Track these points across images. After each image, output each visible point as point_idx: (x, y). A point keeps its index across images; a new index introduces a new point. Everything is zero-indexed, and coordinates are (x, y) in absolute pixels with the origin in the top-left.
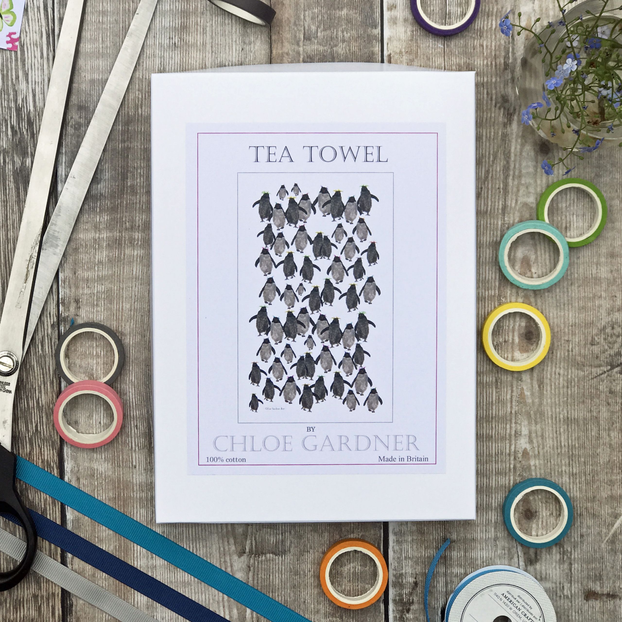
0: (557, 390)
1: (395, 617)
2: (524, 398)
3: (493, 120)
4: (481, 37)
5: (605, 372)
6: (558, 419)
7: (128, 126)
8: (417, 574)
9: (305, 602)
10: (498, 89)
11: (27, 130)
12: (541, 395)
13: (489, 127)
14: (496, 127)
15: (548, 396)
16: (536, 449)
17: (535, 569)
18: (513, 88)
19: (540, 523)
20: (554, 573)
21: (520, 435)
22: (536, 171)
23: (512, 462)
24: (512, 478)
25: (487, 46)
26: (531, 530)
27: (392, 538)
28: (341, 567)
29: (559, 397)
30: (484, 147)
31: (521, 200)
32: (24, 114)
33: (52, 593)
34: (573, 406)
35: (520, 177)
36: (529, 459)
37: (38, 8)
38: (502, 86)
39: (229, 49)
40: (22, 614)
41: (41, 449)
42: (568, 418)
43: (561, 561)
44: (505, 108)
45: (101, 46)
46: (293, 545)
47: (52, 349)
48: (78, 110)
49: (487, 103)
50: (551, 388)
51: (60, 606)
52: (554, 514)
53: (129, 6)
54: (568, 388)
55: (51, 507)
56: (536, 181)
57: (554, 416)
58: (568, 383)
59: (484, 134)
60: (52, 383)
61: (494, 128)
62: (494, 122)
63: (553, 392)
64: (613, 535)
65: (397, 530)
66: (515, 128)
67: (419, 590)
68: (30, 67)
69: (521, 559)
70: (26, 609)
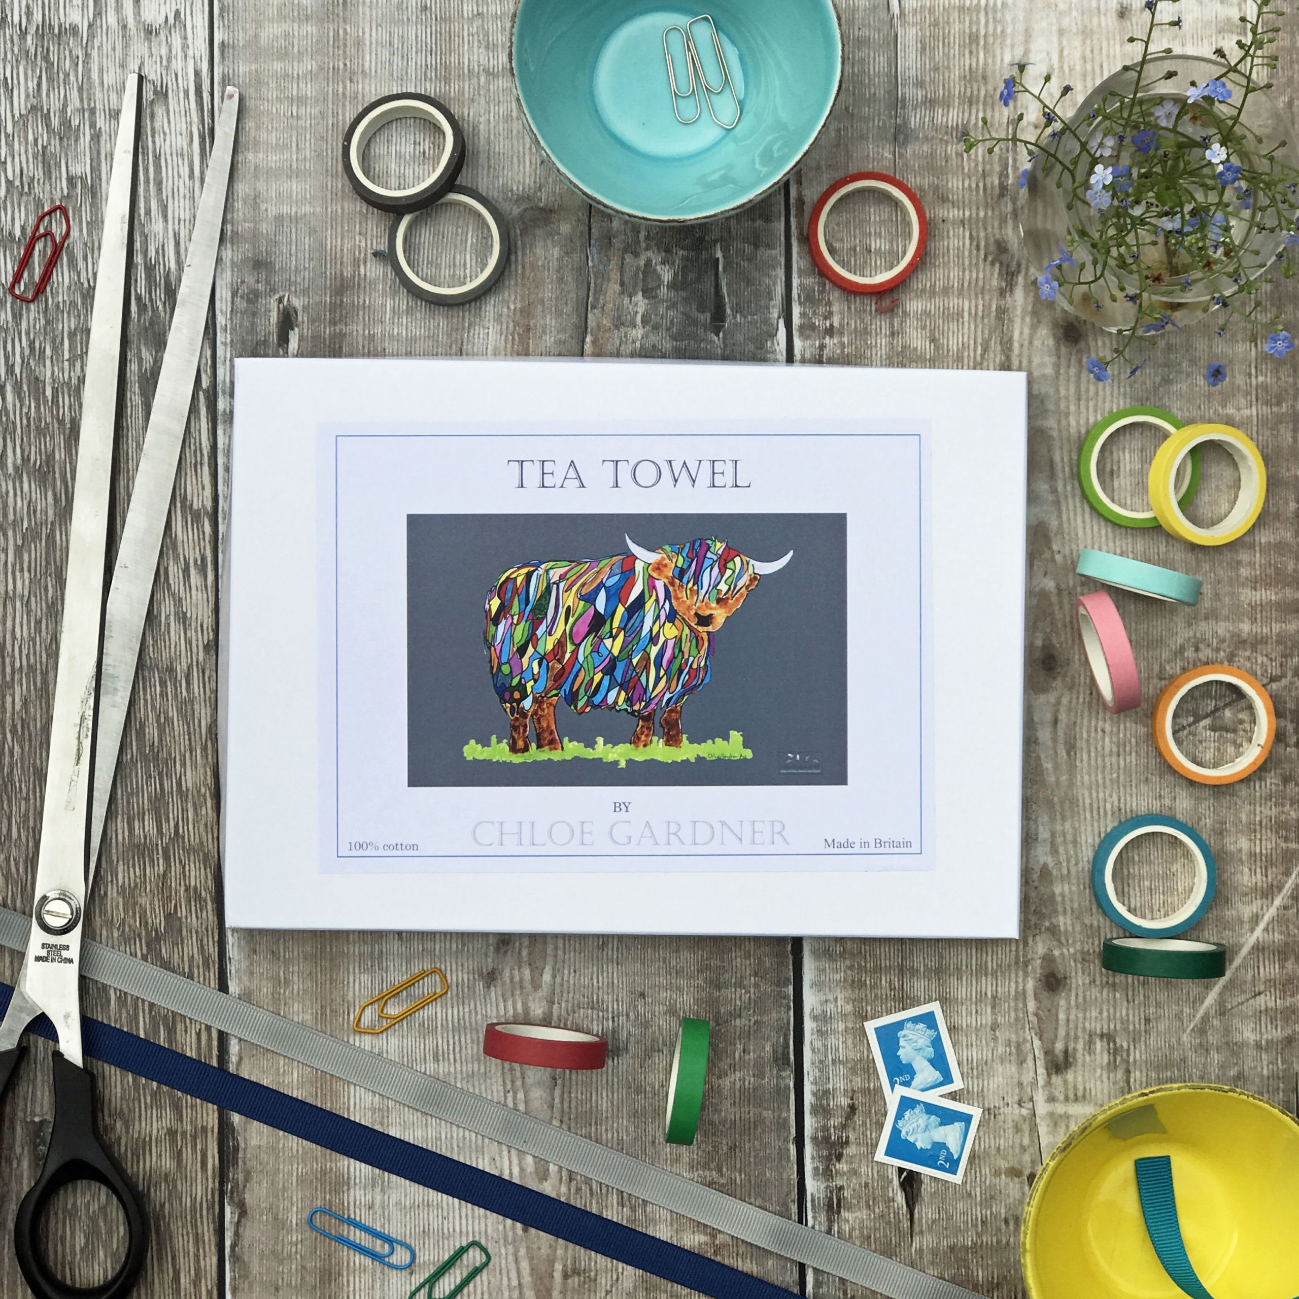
0: (1099, 759)
1: (816, 1169)
2: (1041, 774)
3: (981, 283)
4: (958, 141)
5: (1184, 728)
6: (1102, 811)
7: (342, 295)
8: (854, 1091)
9: (654, 1142)
10: (990, 229)
11: (165, 303)
12: (1072, 768)
13: (973, 296)
14: (987, 297)
15: (1085, 770)
16: (1064, 864)
17: (1065, 1082)
18: (1015, 227)
19: (1073, 998)
20: (1099, 1088)
21: (1036, 839)
22: (1058, 372)
26: (1057, 1010)
27: (809, 1025)
28: (719, 1077)
29: (1103, 772)
30: (966, 330)
32: (159, 278)
33: (202, 1127)
34: (1128, 789)
36: (1051, 883)
37: (186, 93)
38: (996, 224)
39: (519, 161)
40: (148, 1165)
41: (184, 867)
42: (1120, 810)
43: (1112, 1066)
44: (1001, 264)
45: (294, 157)
46: (632, 1039)
47: (204, 688)
48: (254, 268)
49: (970, 254)
50: (1089, 756)
51: (216, 1150)
52: (1098, 982)
53: (345, 87)
55: (201, 970)
56: (1057, 390)
57: (1095, 806)
58: (1118, 747)
59: (966, 308)
60: (204, 749)
61: (983, 298)
62: (983, 288)
63: (1093, 762)
64: (1203, 1018)
65: (818, 1011)
66: (1019, 298)
67: (858, 1119)
68: (170, 195)
69: (1040, 1064)
70: (154, 1155)
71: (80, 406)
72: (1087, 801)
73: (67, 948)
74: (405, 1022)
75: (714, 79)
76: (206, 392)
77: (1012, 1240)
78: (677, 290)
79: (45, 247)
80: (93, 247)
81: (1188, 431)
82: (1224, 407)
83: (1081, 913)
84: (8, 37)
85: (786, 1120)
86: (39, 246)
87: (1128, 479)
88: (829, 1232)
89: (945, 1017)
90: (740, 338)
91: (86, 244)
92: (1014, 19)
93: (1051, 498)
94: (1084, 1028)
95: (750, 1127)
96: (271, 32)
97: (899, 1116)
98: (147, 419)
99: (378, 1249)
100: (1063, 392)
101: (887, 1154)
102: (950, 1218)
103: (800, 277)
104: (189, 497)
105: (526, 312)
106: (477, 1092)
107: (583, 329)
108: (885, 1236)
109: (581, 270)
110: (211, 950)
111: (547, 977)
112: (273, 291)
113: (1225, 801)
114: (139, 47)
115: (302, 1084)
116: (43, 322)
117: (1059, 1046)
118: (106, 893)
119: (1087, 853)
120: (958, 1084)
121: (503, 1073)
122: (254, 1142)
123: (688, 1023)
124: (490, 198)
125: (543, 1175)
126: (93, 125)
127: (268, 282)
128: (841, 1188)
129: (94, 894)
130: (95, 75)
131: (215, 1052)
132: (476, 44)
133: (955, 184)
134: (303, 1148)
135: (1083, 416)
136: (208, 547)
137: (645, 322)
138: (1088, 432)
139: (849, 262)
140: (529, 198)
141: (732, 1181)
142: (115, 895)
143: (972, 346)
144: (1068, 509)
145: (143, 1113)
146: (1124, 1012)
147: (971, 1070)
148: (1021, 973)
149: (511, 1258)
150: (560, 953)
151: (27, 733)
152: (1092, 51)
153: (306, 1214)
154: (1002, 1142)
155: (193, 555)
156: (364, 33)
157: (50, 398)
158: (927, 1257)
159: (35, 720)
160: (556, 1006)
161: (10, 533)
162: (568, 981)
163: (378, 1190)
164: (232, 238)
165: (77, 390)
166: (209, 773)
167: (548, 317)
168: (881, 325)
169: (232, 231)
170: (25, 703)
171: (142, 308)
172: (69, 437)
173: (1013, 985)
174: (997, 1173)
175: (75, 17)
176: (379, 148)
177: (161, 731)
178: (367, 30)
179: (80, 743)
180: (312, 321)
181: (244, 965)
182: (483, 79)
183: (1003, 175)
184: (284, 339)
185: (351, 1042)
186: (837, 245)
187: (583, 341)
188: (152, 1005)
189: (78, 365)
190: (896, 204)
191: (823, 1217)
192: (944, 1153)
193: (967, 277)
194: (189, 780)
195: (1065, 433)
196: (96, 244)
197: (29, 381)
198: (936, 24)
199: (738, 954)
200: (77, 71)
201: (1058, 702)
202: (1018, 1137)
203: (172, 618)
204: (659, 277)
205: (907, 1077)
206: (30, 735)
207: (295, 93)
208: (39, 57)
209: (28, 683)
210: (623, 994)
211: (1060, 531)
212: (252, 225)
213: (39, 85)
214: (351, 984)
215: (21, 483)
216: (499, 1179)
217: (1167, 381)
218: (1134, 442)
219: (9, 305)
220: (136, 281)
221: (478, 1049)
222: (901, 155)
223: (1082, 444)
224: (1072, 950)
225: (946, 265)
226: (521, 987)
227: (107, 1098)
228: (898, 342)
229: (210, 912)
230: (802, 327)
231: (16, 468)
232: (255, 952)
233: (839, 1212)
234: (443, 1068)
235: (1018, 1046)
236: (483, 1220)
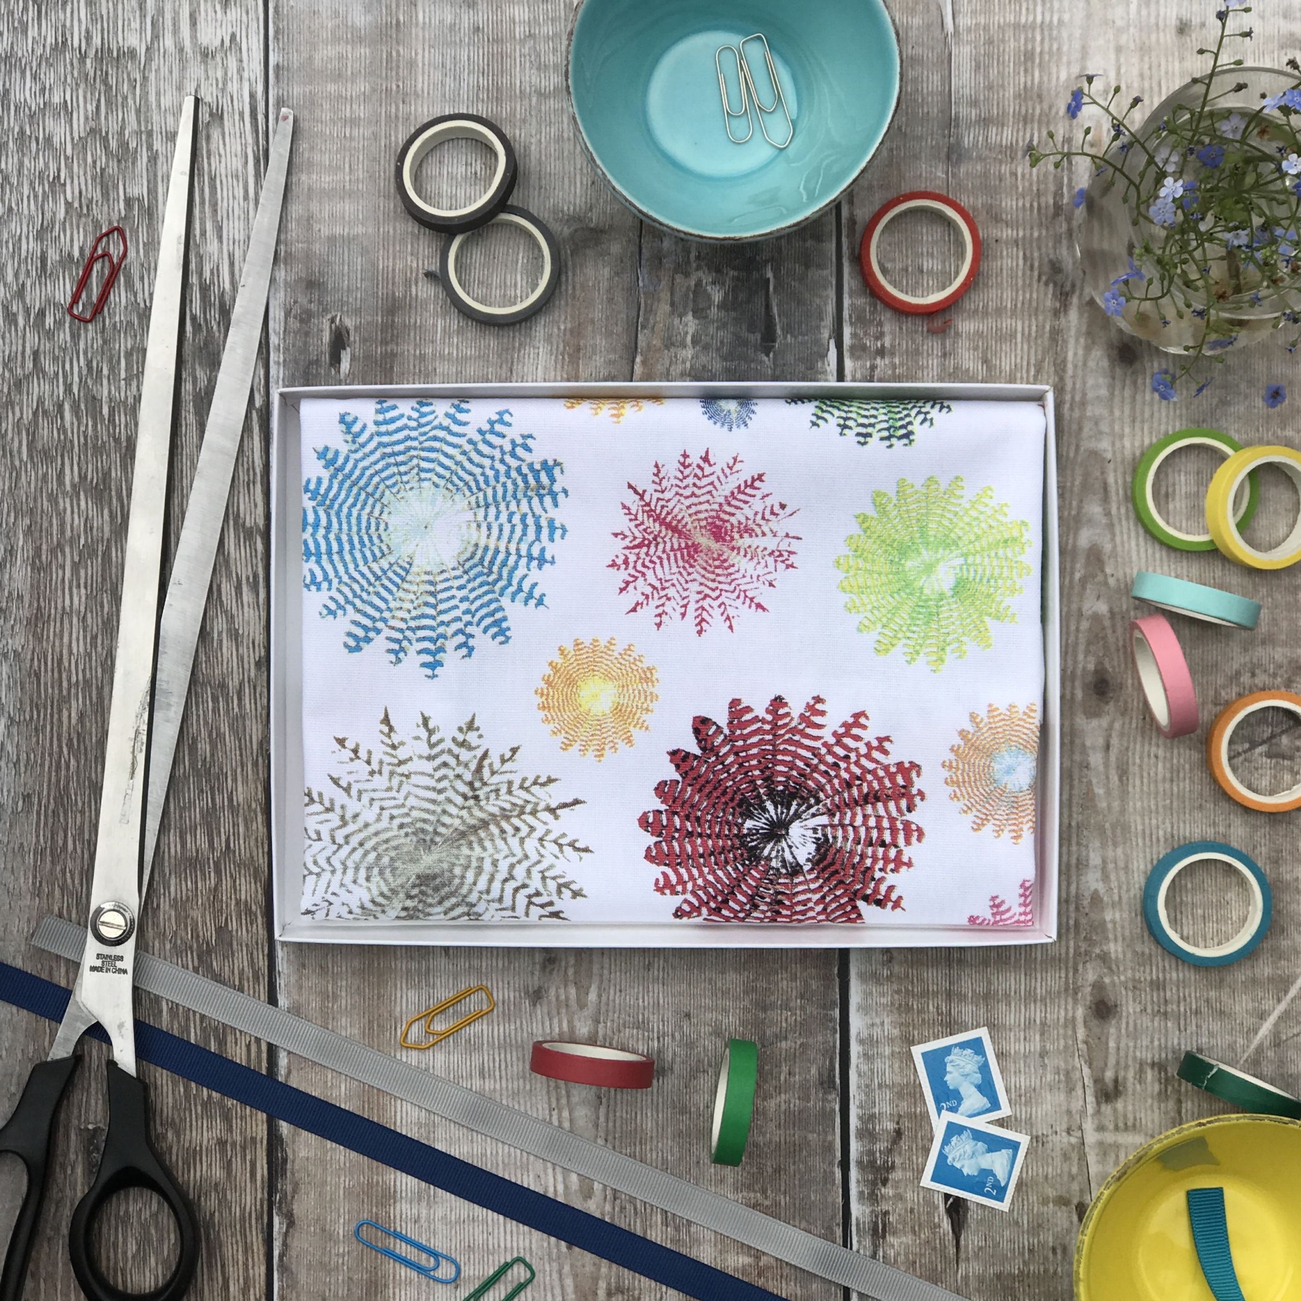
0: (1152, 786)
1: (861, 1193)
2: (1093, 800)
3: (1034, 304)
4: (1012, 159)
5: (1239, 754)
6: (1154, 837)
7: (393, 315)
9: (698, 1162)
10: (1044, 250)
11: (219, 323)
12: (1124, 793)
13: (1026, 317)
14: (1041, 318)
15: (1137, 796)
16: (1116, 891)
17: (1115, 1110)
18: (1071, 247)
19: (1124, 1026)
21: (1087, 866)
22: (1112, 394)
23: (1073, 915)
24: (1072, 943)
25: (1023, 176)
26: (1107, 1038)
27: (855, 1049)
28: (764, 1099)
29: (1156, 798)
30: (1019, 352)
31: (1086, 445)
32: (214, 298)
33: (252, 1138)
34: (1182, 816)
35: (1083, 404)
36: (1102, 909)
37: (241, 114)
38: (1050, 245)
39: (570, 182)
40: (198, 1174)
41: (235, 881)
42: (1173, 837)
43: (1163, 1096)
44: (1055, 284)
45: (347, 178)
46: (678, 1059)
47: (256, 704)
48: (307, 288)
49: (1024, 275)
50: (1142, 782)
51: (265, 1161)
52: (1149, 1010)
53: (397, 109)
54: (1172, 781)
55: (251, 983)
56: (1111, 412)
57: (1147, 832)
58: (1172, 773)
59: (1019, 328)
60: (255, 764)
61: (1036, 319)
62: (1037, 309)
63: (1145, 789)
64: (1257, 1049)
65: (864, 1035)
66: (1074, 319)
67: (904, 1145)
68: (225, 216)
69: (1090, 1092)
70: (204, 1164)
71: (136, 425)
72: (1140, 828)
73: (121, 958)
74: (451, 1038)
75: (766, 98)
76: (260, 411)
77: (1059, 1269)
78: (727, 311)
79: (102, 268)
80: (150, 268)
81: (1247, 453)
82: (1283, 429)
83: (1132, 940)
84: (68, 60)
85: (831, 1144)
86: (97, 267)
87: (1184, 502)
88: (874, 1256)
89: (993, 1043)
90: (790, 358)
91: (142, 265)
92: (1070, 36)
93: (1104, 521)
94: (1135, 1058)
95: (795, 1150)
96: (326, 53)
97: (946, 1141)
98: (201, 437)
99: (424, 1262)
100: (1117, 413)
101: (934, 1179)
102: (996, 1245)
103: (851, 297)
104: (242, 515)
105: (577, 332)
106: (522, 1109)
107: (633, 350)
108: (931, 1262)
109: (632, 289)
110: (261, 963)
111: (592, 996)
112: (326, 310)
113: (1282, 829)
114: (195, 71)
115: (349, 1098)
116: (100, 342)
117: (1109, 1075)
118: (158, 906)
119: (1138, 880)
120: (1005, 1110)
121: (548, 1092)
122: (303, 1154)
123: (734, 1044)
124: (541, 218)
125: (588, 1194)
126: (150, 147)
127: (320, 303)
128: (886, 1213)
129: (148, 906)
130: (152, 98)
131: (264, 1064)
132: (528, 65)
133: (1009, 204)
134: (351, 1161)
135: (1138, 438)
136: (260, 565)
137: (695, 342)
138: (1142, 454)
139: (901, 282)
140: (580, 219)
141: (777, 1204)
142: (167, 907)
143: (1025, 367)
144: (1122, 533)
145: (194, 1123)
146: (1176, 1041)
147: (1017, 1097)
148: (1070, 1000)
149: (555, 1276)
150: (606, 972)
151: (82, 747)
152: (1150, 68)
153: (353, 1226)
154: (1050, 1170)
155: (245, 572)
156: (416, 54)
157: (106, 417)
158: (973, 1284)
159: (91, 734)
160: (601, 1025)
161: (67, 550)
162: (614, 1001)
163: (424, 1204)
164: (285, 259)
165: (133, 409)
166: (260, 788)
167: (598, 337)
168: (933, 346)
169: (286, 252)
170: (81, 716)
171: (197, 327)
172: (126, 455)
173: (1062, 1013)
174: (1045, 1201)
175: (134, 40)
176: (431, 169)
177: (214, 747)
178: (420, 51)
179: (134, 758)
180: (364, 340)
181: (293, 980)
182: (534, 100)
183: (1058, 194)
184: (336, 360)
185: (398, 1057)
186: (889, 265)
187: (633, 361)
188: (203, 1017)
189: (134, 384)
190: (949, 223)
191: (868, 1242)
192: (990, 1179)
193: (1021, 298)
194: (240, 795)
195: (1119, 456)
196: (153, 265)
197: (86, 400)
198: (990, 42)
199: (785, 976)
200: (134, 94)
201: (1110, 727)
202: (1066, 1167)
203: (224, 635)
204: (709, 297)
205: (954, 1103)
206: (86, 749)
207: (348, 115)
208: (98, 80)
209: (84, 698)
210: (669, 1014)
211: (1114, 554)
212: (305, 245)
213: (98, 107)
214: (398, 1000)
215: (79, 500)
216: (544, 1197)
217: (1223, 403)
218: (1191, 464)
219: (67, 325)
220: (191, 301)
221: (524, 1067)
222: (954, 175)
223: (1136, 467)
224: (1122, 978)
225: (1000, 285)
226: (567, 1005)
227: (159, 1106)
228: (951, 363)
229: (260, 926)
230: (852, 348)
231: (73, 486)
232: (304, 966)
233: (884, 1237)
234: (489, 1085)
235: (1067, 1074)
236: (527, 1236)
